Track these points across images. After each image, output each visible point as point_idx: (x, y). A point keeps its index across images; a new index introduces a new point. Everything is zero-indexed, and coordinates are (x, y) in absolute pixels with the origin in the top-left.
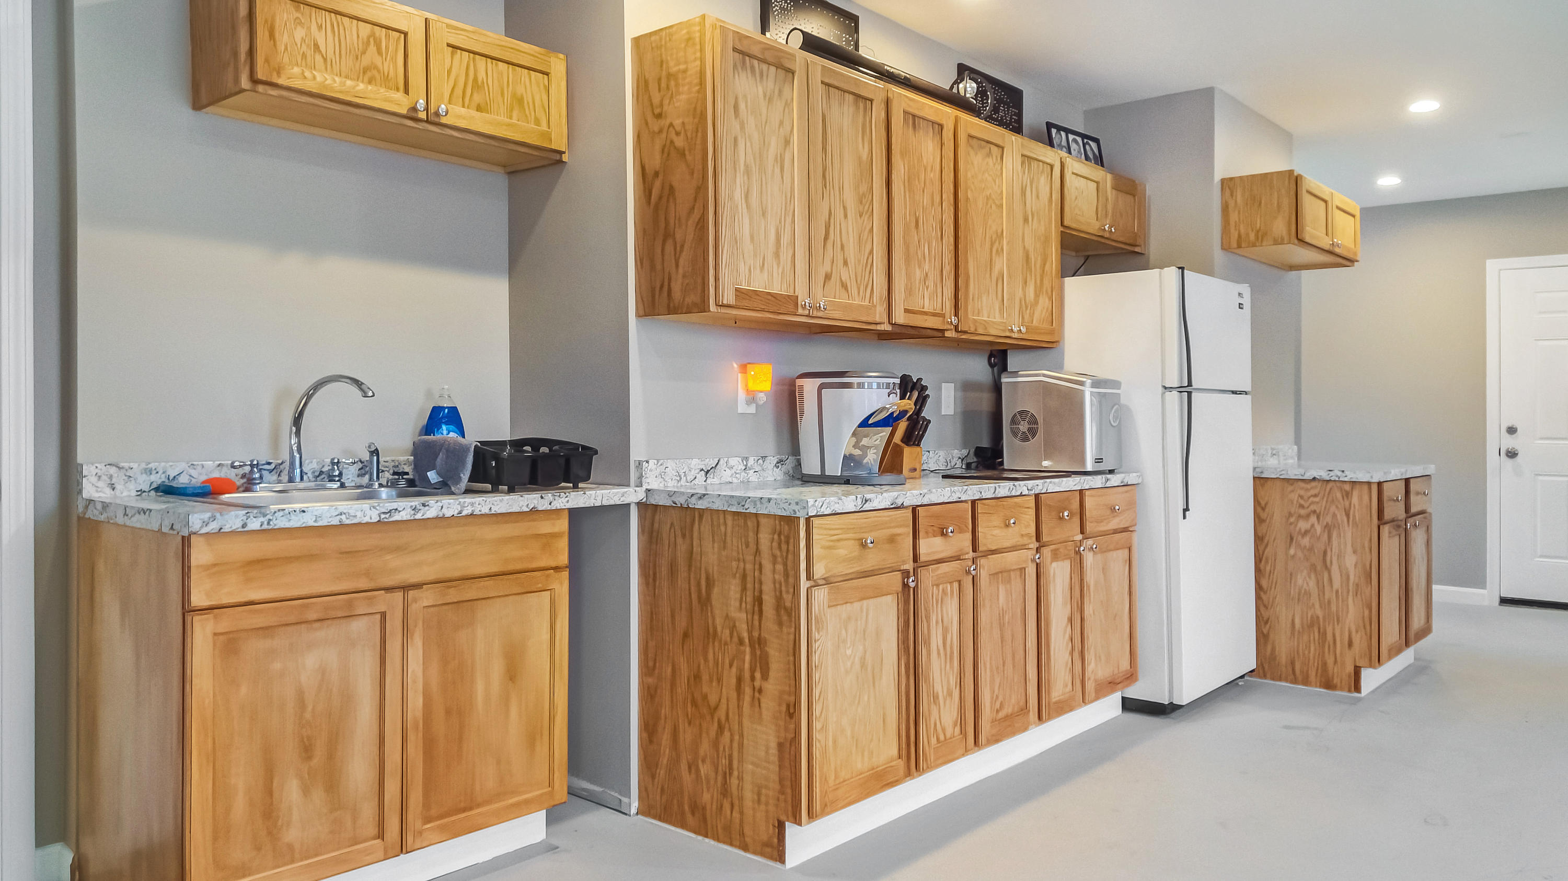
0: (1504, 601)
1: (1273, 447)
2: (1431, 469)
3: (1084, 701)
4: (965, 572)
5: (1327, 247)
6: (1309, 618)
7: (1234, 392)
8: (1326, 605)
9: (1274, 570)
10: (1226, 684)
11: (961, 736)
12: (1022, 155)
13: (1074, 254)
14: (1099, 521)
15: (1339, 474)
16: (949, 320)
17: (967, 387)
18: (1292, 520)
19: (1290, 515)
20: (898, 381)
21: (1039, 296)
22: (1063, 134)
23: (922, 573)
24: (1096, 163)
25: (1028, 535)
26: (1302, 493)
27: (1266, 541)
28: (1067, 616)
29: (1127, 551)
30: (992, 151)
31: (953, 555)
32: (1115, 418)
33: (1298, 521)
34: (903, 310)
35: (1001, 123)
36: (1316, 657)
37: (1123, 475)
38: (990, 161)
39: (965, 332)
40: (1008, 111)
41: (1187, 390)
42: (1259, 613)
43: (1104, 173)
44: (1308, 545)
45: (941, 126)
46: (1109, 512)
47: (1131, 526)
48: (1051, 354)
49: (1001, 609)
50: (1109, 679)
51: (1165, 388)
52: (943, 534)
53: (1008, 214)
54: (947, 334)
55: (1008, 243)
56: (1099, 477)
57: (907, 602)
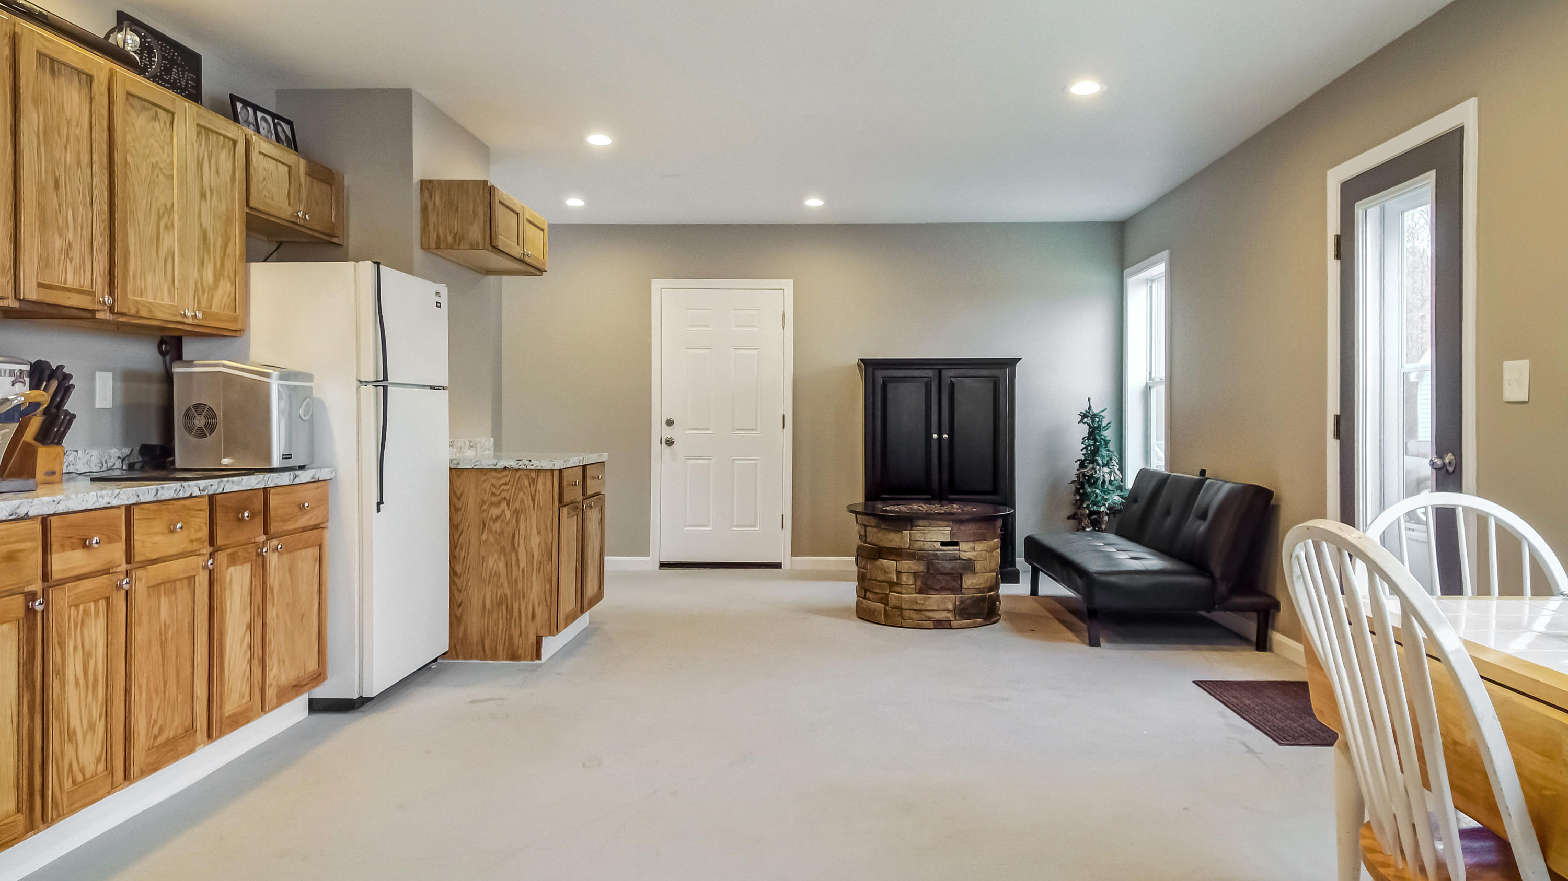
0: (663, 565)
1: (470, 439)
2: (604, 457)
3: (264, 710)
4: (115, 586)
5: (518, 256)
6: (498, 597)
7: (432, 387)
8: (513, 583)
9: (468, 556)
10: (420, 669)
11: (106, 772)
12: (197, 125)
13: (265, 238)
14: (285, 520)
15: (526, 463)
16: (101, 299)
17: (129, 377)
18: (485, 507)
19: (483, 502)
20: (26, 368)
21: (219, 280)
22: (250, 110)
23: (54, 594)
24: (289, 146)
25: (200, 540)
26: (494, 481)
27: (460, 529)
28: (245, 623)
29: (318, 548)
30: (159, 116)
31: (99, 569)
32: (307, 412)
33: (490, 508)
34: (35, 284)
35: (174, 86)
36: (504, 632)
37: (313, 471)
38: (157, 125)
39: (123, 314)
40: (183, 74)
41: (383, 384)
42: (453, 598)
43: (297, 157)
44: (498, 530)
45: (90, 78)
46: (297, 510)
47: (322, 523)
48: (236, 343)
49: (163, 623)
50: (294, 683)
51: (361, 382)
52: (85, 545)
53: (180, 187)
54: (99, 315)
55: (180, 218)
56: (287, 473)
57: (31, 629)
